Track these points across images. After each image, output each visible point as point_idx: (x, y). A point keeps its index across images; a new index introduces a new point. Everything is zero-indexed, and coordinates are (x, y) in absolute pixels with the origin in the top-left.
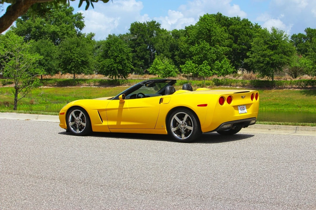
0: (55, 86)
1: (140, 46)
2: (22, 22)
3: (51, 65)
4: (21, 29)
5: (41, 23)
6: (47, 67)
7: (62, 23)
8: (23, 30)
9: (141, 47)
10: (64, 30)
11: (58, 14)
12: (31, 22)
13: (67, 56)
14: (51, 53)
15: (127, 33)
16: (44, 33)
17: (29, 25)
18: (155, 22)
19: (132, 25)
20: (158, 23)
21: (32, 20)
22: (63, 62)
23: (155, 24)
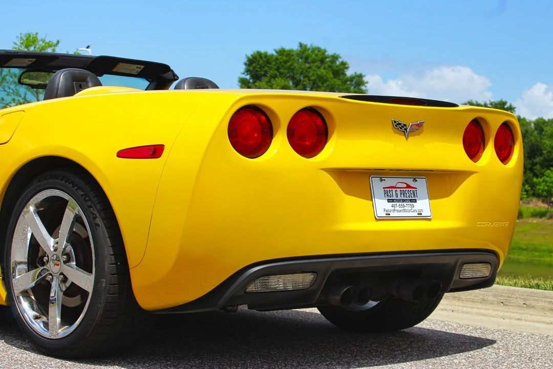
11: (317, 74)
21: (267, 82)
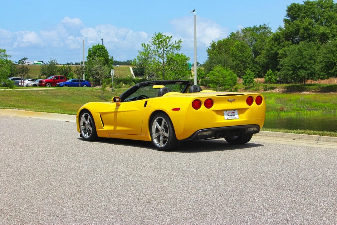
0: (319, 91)
2: (290, 22)
3: (314, 69)
4: (288, 30)
5: (310, 24)
6: (310, 71)
7: (333, 24)
8: (291, 32)
10: (335, 32)
11: (328, 15)
12: (299, 23)
13: (329, 60)
14: (314, 56)
16: (314, 35)
17: (298, 26)
21: (300, 21)
22: (325, 66)
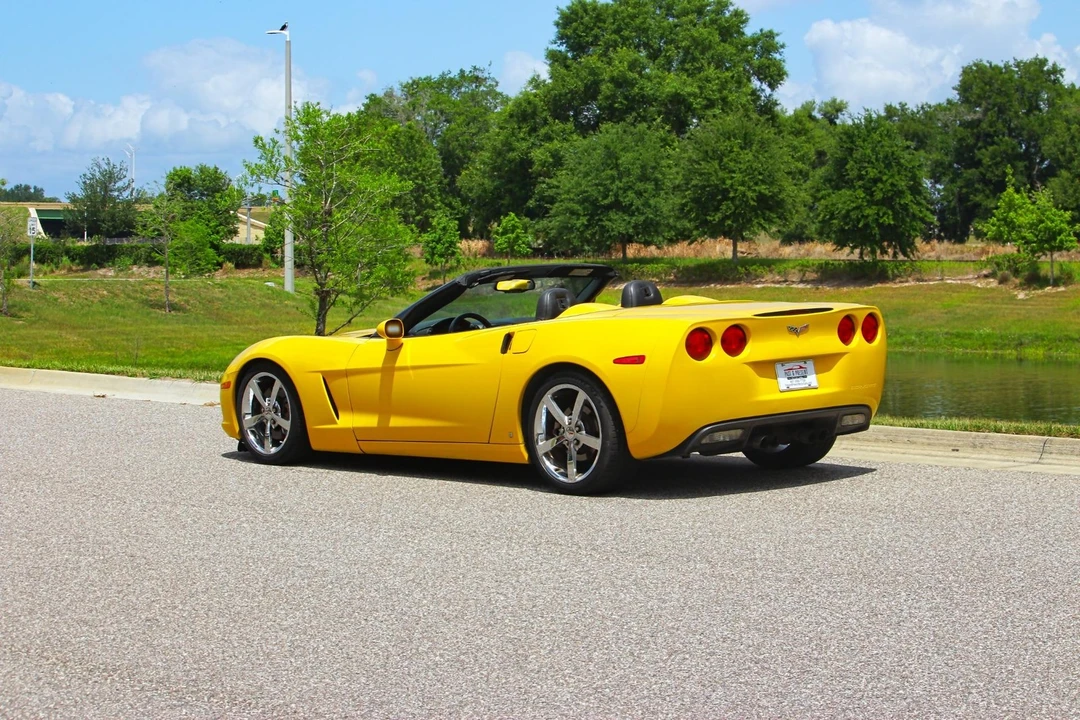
0: (671, 282)
1: (993, 143)
2: (569, 62)
3: (656, 210)
4: (563, 85)
5: (633, 66)
6: (642, 218)
7: (706, 65)
8: (571, 91)
9: (995, 147)
10: (713, 91)
11: (692, 36)
12: (599, 64)
13: (708, 181)
14: (654, 168)
15: (948, 100)
16: (645, 100)
17: (593, 72)
18: (1044, 62)
19: (966, 71)
20: (1054, 65)
21: (601, 55)
22: (696, 201)
23: (1045, 69)
